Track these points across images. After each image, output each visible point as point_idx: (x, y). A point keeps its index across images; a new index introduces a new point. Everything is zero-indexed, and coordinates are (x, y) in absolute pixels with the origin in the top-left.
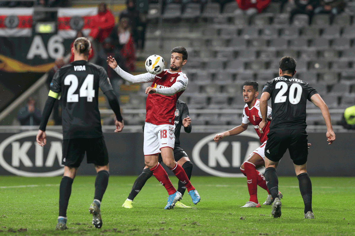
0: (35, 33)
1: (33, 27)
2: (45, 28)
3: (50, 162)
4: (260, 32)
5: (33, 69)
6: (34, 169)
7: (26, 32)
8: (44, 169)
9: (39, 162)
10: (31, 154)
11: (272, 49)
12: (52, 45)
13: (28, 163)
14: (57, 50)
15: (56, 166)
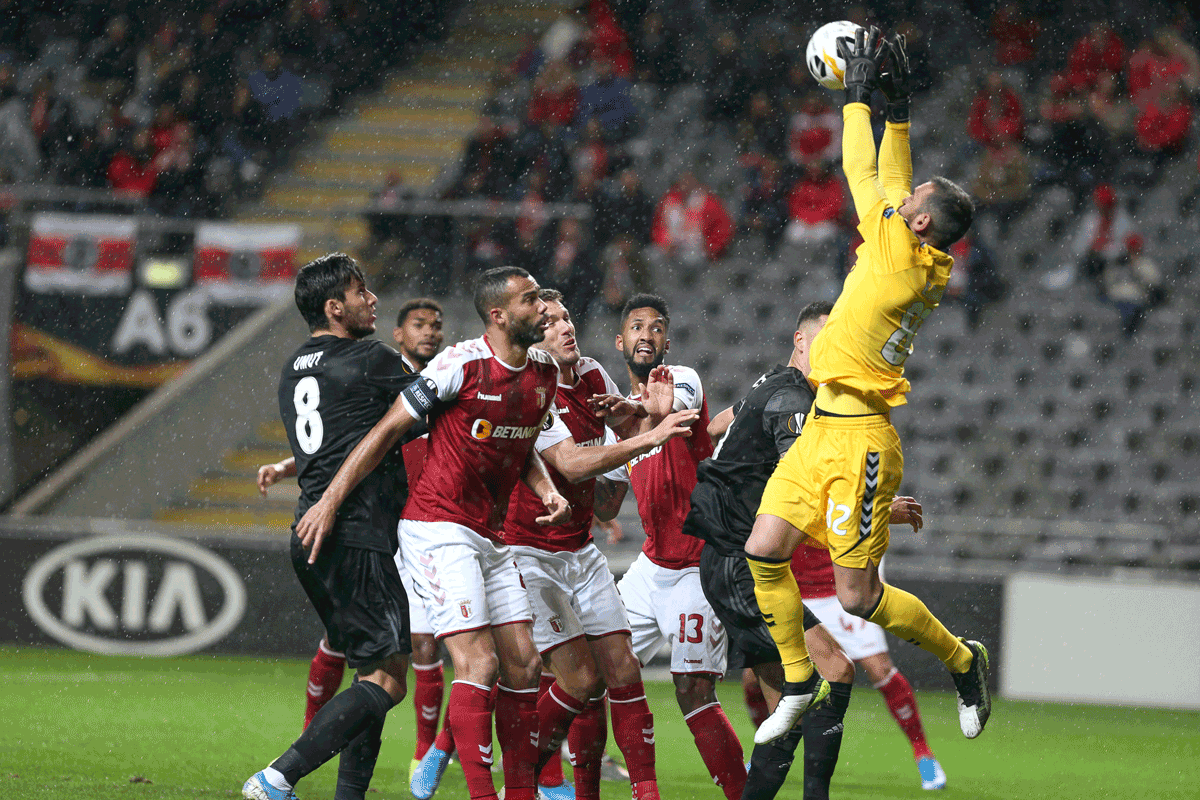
0: (137, 285)
1: (134, 270)
2: (162, 273)
3: (161, 618)
4: (714, 309)
5: (128, 376)
6: (120, 633)
7: (112, 282)
8: (146, 634)
9: (133, 616)
10: (114, 594)
11: (742, 354)
12: (179, 315)
13: (103, 616)
14: (189, 331)
15: (178, 627)
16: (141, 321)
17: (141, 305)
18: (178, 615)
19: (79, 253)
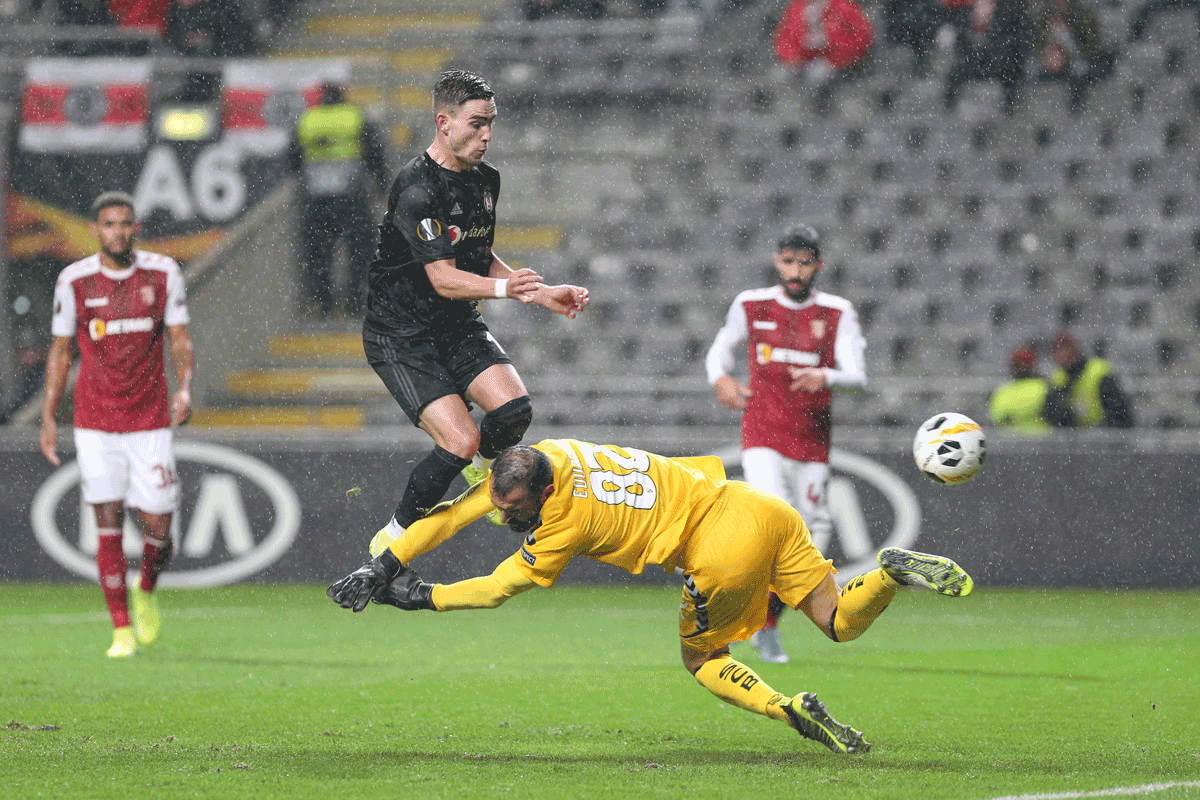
0: (154, 140)
1: (150, 121)
2: (183, 123)
3: (199, 541)
7: (129, 136)
12: (206, 174)
14: (220, 193)
15: (219, 552)
16: (162, 183)
17: (161, 163)
18: (219, 537)
19: (84, 105)
